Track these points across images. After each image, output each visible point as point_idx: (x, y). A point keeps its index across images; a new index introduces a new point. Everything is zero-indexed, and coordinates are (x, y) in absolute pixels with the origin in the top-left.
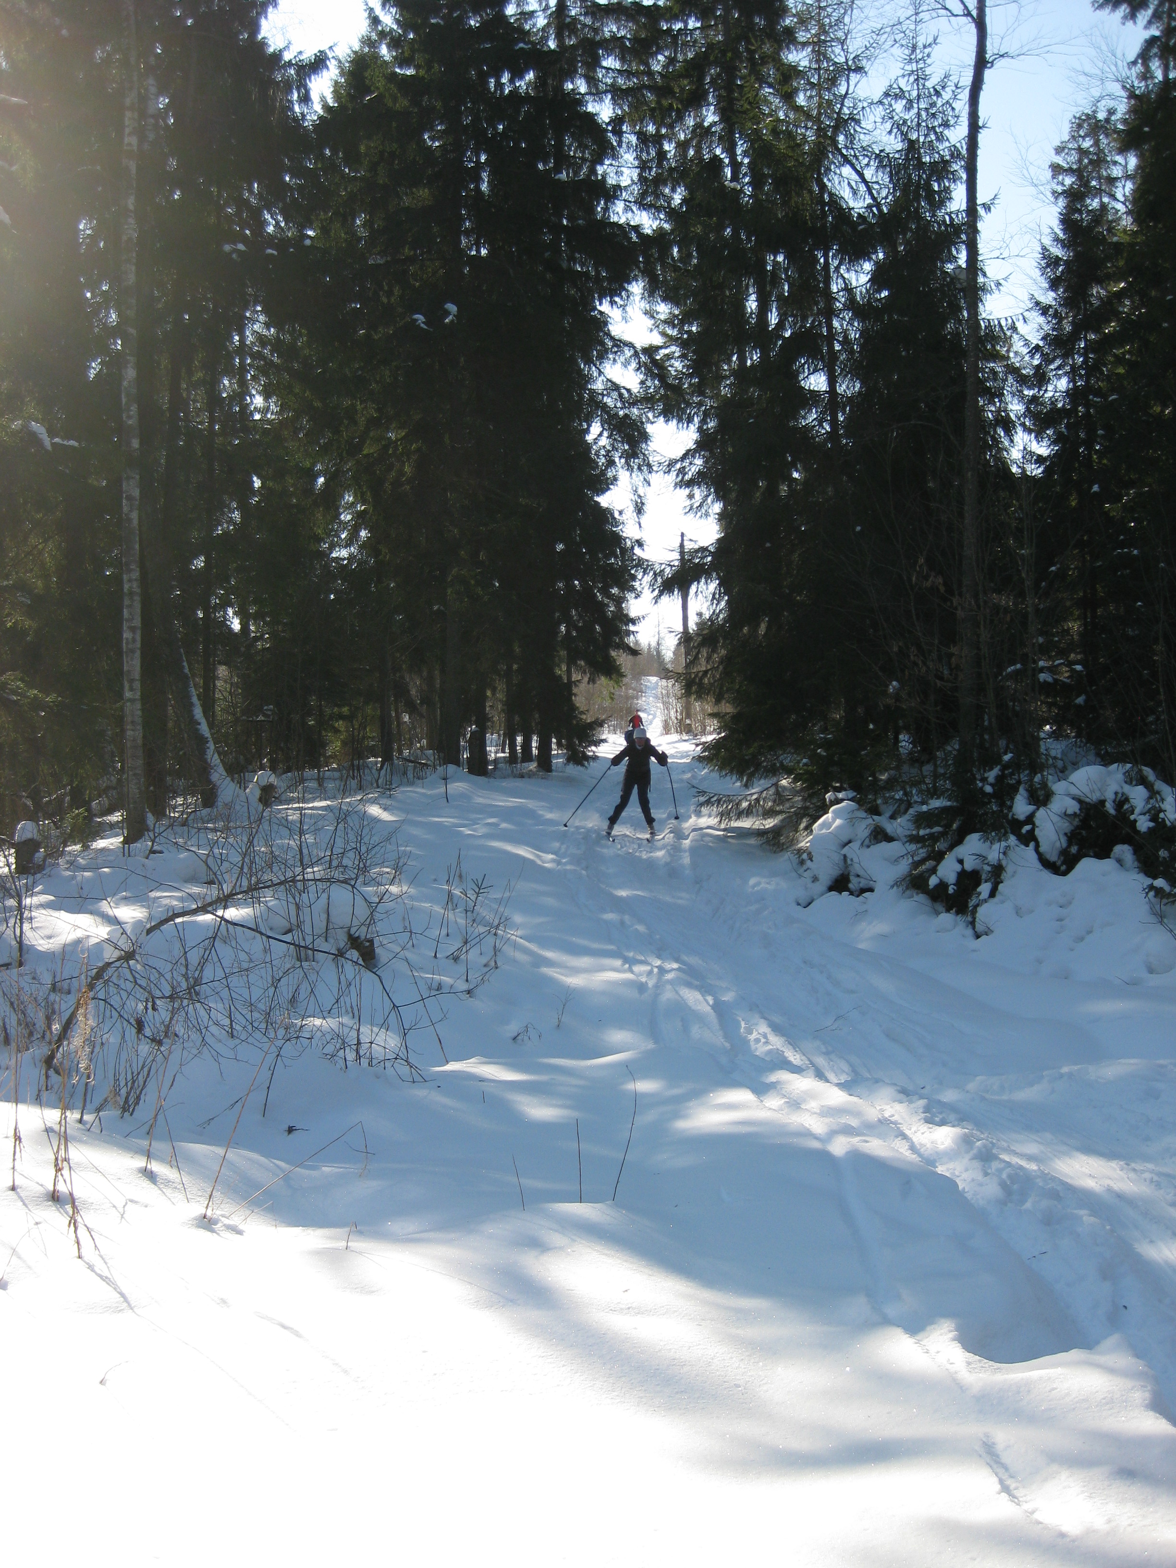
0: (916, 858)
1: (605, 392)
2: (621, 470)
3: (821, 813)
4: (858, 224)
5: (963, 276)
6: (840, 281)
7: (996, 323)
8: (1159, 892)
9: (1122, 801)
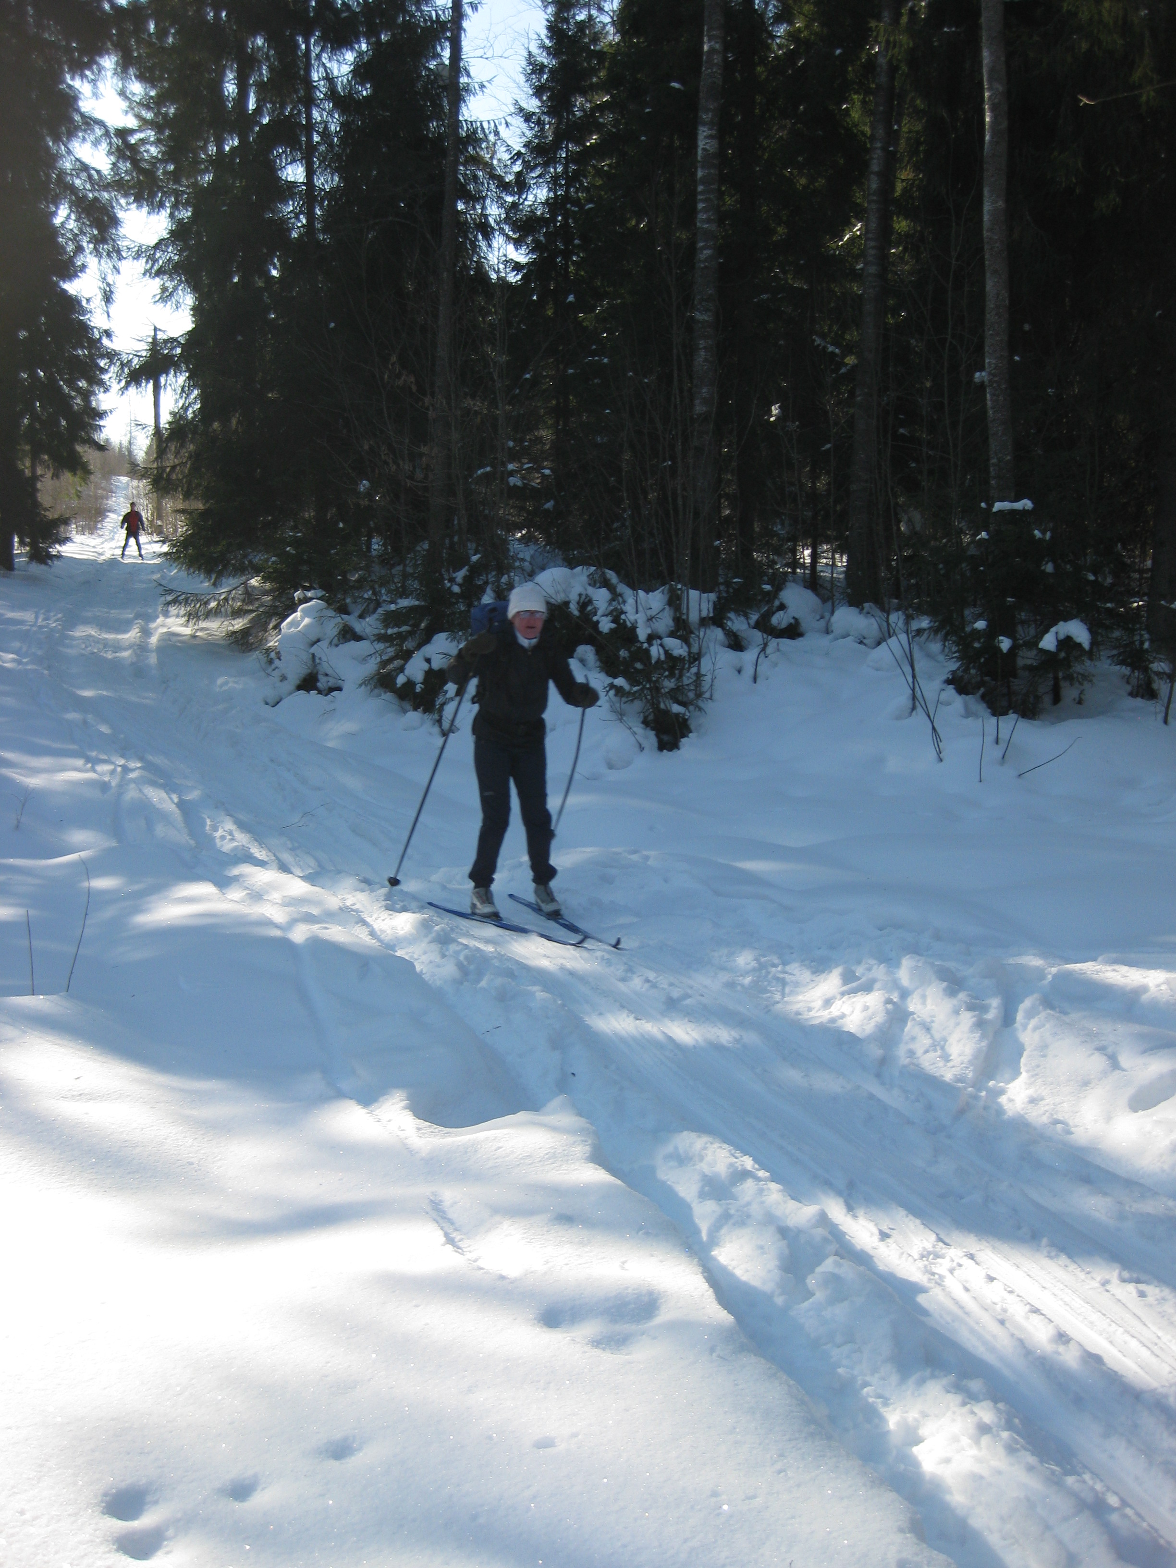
0: (385, 657)
1: (74, 172)
2: (89, 256)
3: (290, 612)
4: (342, 11)
5: (446, 73)
6: (321, 69)
7: (479, 124)
8: (619, 691)
9: (585, 603)
